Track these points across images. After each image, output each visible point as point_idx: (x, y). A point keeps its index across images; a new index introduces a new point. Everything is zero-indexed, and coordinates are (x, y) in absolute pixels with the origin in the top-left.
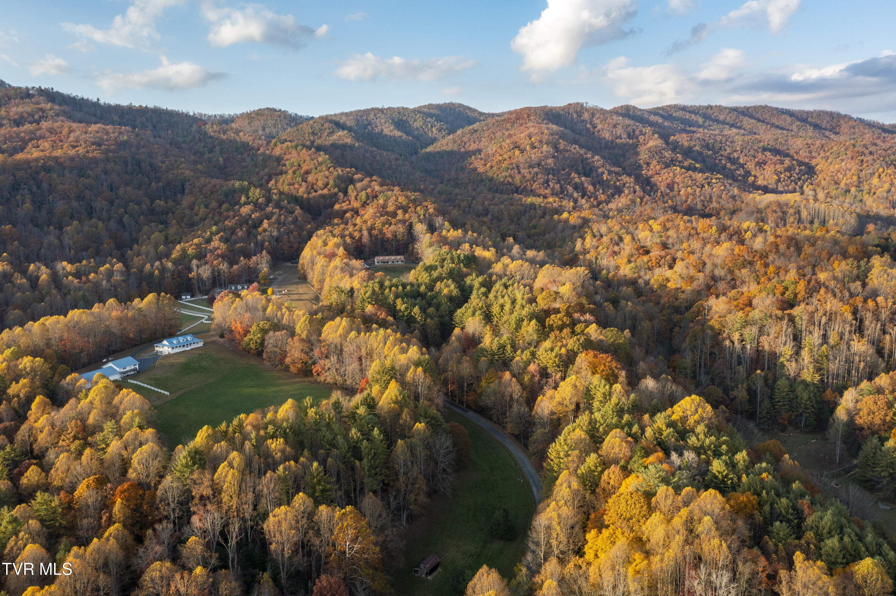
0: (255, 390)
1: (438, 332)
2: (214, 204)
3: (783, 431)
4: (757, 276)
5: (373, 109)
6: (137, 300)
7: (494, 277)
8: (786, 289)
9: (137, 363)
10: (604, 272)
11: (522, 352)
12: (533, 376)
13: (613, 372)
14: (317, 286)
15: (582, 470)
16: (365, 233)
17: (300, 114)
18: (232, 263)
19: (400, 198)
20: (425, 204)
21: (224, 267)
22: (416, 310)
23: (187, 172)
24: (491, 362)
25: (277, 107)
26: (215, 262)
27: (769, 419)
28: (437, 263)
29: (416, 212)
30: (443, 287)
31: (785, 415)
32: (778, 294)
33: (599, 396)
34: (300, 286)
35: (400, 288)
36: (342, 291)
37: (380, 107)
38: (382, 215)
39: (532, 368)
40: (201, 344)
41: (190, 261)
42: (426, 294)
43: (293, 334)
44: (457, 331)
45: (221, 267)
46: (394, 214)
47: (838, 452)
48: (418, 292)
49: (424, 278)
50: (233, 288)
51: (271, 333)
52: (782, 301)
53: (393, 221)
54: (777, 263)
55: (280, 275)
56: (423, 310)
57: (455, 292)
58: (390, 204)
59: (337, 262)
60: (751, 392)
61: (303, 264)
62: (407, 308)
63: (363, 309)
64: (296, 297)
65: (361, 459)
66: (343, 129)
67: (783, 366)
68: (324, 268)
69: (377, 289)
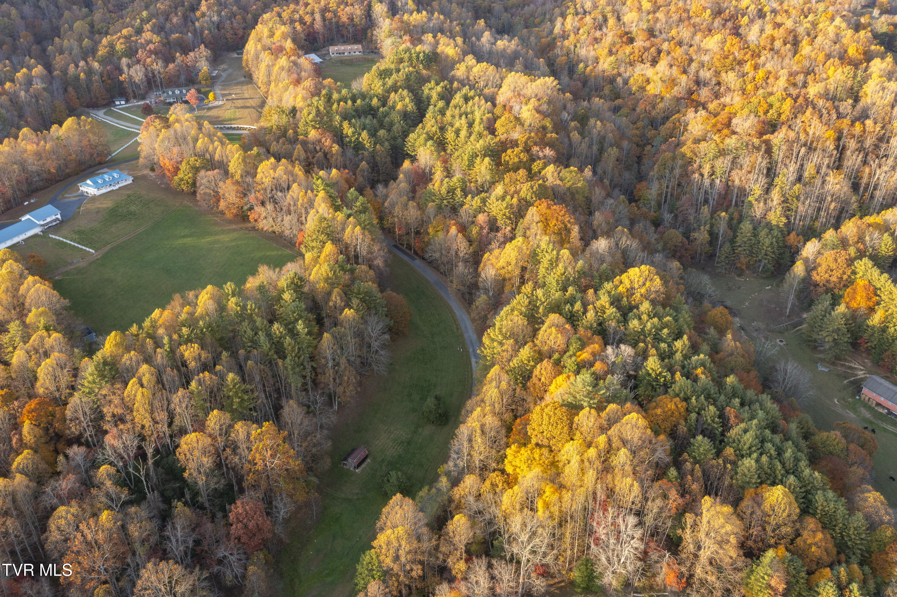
0: (188, 241)
1: (389, 159)
3: (739, 276)
4: (744, 81)
6: (55, 127)
7: (455, 84)
8: (771, 106)
9: (59, 212)
10: (581, 65)
11: (473, 198)
12: (482, 228)
13: (566, 226)
14: (263, 89)
15: (515, 363)
16: (318, 16)
18: (168, 59)
21: (158, 66)
22: (364, 134)
24: (439, 208)
26: (149, 60)
27: (727, 264)
28: (393, 66)
30: (397, 99)
31: (743, 260)
32: (761, 114)
33: (545, 263)
34: (245, 87)
35: (350, 102)
36: (283, 112)
39: (481, 218)
40: (130, 181)
41: (120, 59)
42: (378, 108)
43: (226, 173)
44: (407, 164)
45: (155, 66)
47: (789, 306)
48: (370, 105)
49: (378, 87)
50: (170, 93)
51: (202, 173)
52: (764, 122)
54: (769, 66)
55: (224, 70)
56: (373, 134)
57: (411, 107)
59: (283, 61)
60: (713, 235)
61: (247, 60)
62: (353, 133)
63: (306, 134)
64: (240, 103)
65: (284, 358)
67: (751, 205)
68: (269, 68)
69: (322, 108)
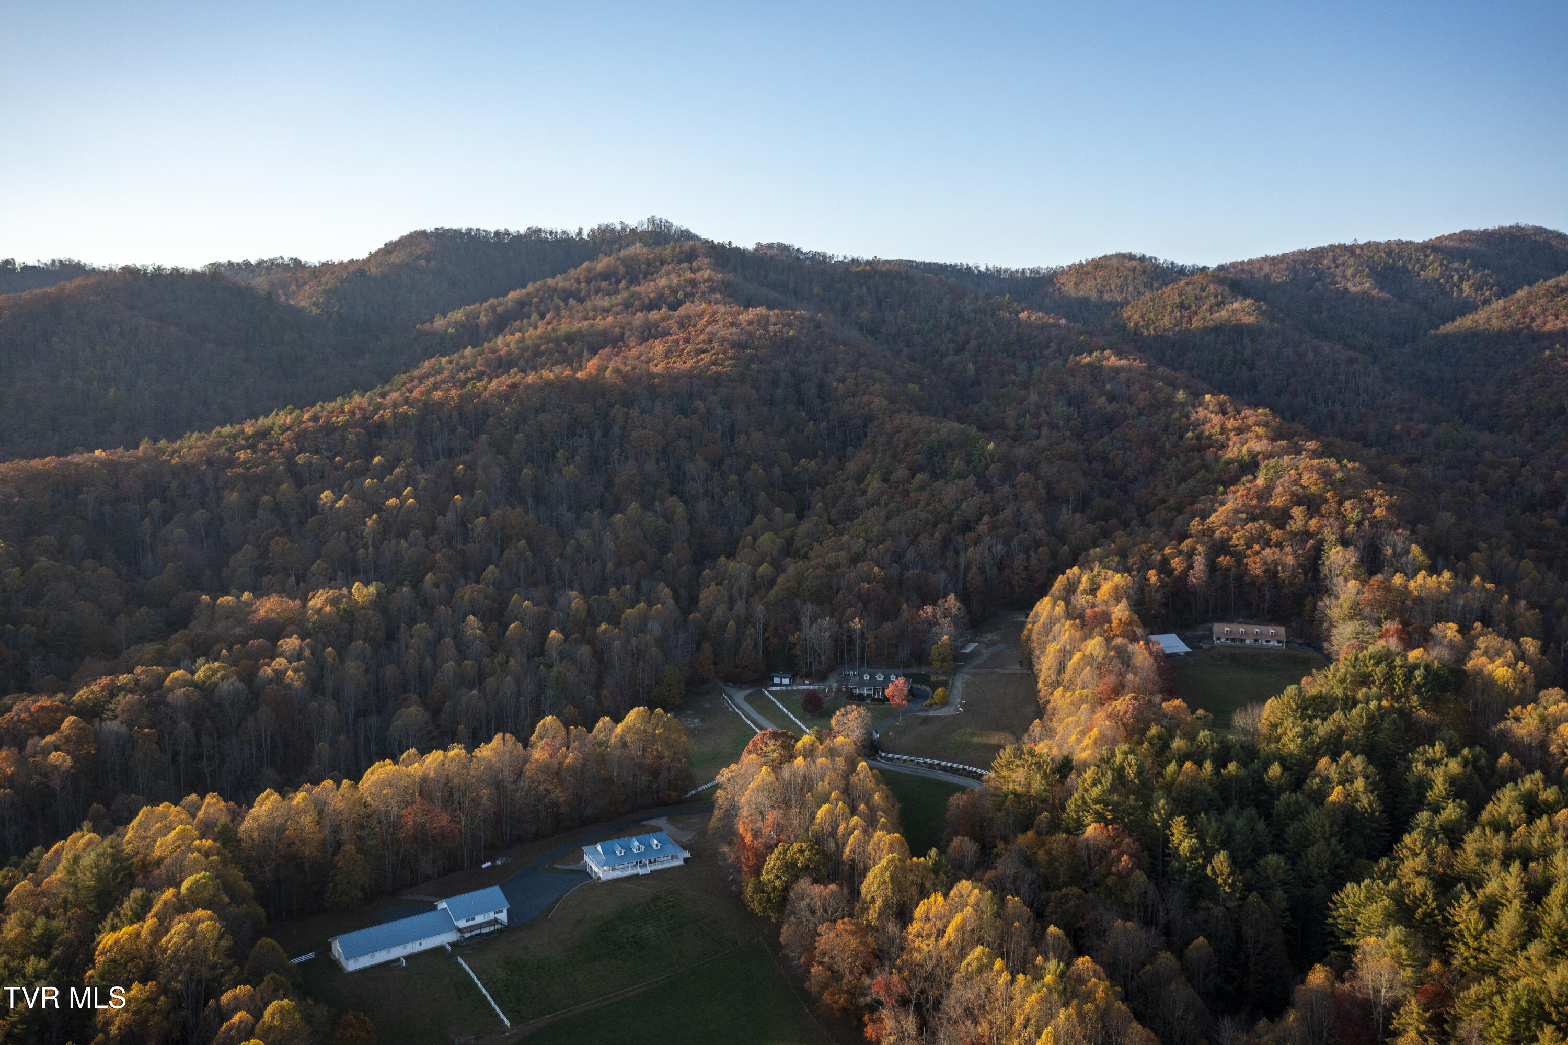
2: (901, 472)
5: (1332, 247)
6: (605, 721)
7: (1505, 760)
9: (507, 907)
16: (1199, 562)
17: (1180, 262)
19: (1305, 476)
20: (1370, 493)
21: (861, 625)
22: (1221, 861)
23: (877, 401)
25: (1137, 251)
26: (850, 611)
28: (1338, 691)
29: (1340, 515)
30: (1335, 776)
35: (1208, 766)
36: (1040, 766)
37: (1348, 242)
38: (1253, 518)
40: (680, 860)
41: (803, 603)
43: (853, 898)
44: (1319, 976)
45: (855, 624)
46: (1282, 518)
49: (1290, 738)
50: (867, 677)
51: (804, 885)
53: (1276, 535)
56: (1246, 862)
57: (1367, 802)
58: (1280, 489)
62: (1194, 850)
63: (1080, 826)
66: (1246, 295)
68: (1065, 655)
69: (1131, 773)
